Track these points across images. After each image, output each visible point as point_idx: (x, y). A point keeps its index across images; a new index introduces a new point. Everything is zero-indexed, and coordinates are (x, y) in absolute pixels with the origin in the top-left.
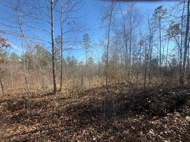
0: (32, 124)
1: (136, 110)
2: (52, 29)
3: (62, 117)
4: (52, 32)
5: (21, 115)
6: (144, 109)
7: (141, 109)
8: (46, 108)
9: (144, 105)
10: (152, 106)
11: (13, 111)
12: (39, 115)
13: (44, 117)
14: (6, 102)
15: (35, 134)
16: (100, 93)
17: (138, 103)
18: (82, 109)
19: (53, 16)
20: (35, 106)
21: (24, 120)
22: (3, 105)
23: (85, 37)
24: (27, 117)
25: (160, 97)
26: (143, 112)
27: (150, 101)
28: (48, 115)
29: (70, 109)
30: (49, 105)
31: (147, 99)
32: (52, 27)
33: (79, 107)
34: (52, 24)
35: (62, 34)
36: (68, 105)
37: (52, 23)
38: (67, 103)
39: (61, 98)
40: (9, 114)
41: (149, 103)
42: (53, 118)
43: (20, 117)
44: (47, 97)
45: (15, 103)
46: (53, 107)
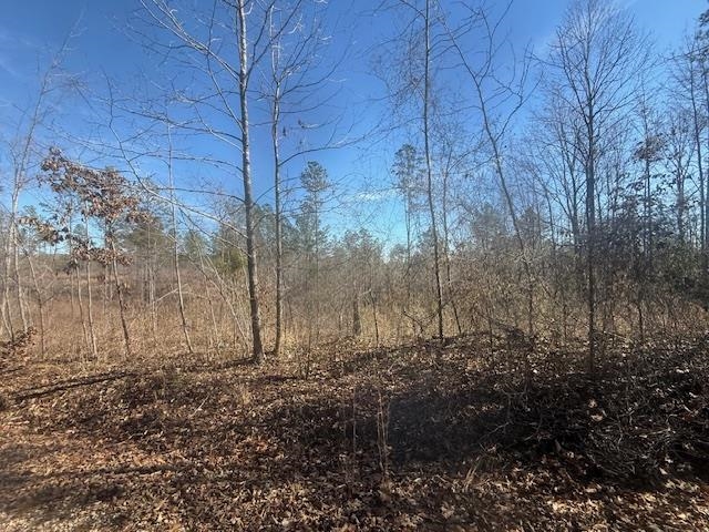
0: (163, 450)
1: (521, 446)
2: (245, 156)
3: (249, 439)
4: (246, 163)
5: (146, 420)
6: (559, 448)
7: (547, 447)
8: (215, 405)
9: (564, 429)
10: (600, 438)
11: (133, 406)
12: (188, 426)
13: (199, 434)
14: (125, 378)
15: (145, 476)
16: (405, 369)
17: (537, 419)
18: (318, 420)
19: (247, 115)
20: (188, 395)
21: (149, 434)
22: (116, 387)
23: (401, 155)
24: (159, 427)
25: (661, 401)
26: (553, 457)
27: (601, 414)
28: (213, 427)
29: (283, 415)
30: (225, 398)
31: (593, 403)
32: (245, 149)
33: (308, 412)
34: (244, 141)
35: (277, 166)
36: (280, 402)
37: (244, 136)
38: (282, 395)
39: (269, 378)
40: (121, 414)
41: (596, 423)
42: (223, 438)
43: (144, 424)
44: (229, 373)
45: (143, 383)
46: (235, 405)
